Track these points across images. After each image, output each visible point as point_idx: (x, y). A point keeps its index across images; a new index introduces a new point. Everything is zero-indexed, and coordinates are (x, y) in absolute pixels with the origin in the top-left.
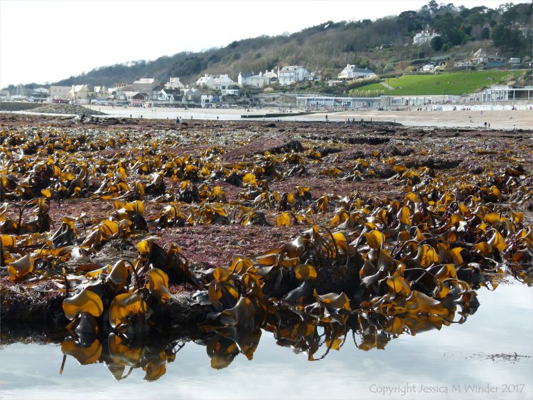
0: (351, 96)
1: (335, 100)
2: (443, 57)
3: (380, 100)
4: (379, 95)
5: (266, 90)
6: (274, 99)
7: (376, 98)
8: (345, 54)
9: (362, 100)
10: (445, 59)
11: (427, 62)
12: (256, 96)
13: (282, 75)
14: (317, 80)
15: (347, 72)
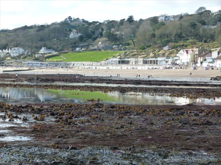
0: (47, 62)
1: (41, 63)
2: (84, 45)
3: (61, 64)
4: (61, 61)
5: (7, 59)
6: (12, 63)
7: (59, 63)
8: (40, 42)
9: (53, 64)
10: (86, 45)
11: (77, 47)
12: (3, 61)
13: (12, 51)
14: (29, 54)
15: (43, 51)
